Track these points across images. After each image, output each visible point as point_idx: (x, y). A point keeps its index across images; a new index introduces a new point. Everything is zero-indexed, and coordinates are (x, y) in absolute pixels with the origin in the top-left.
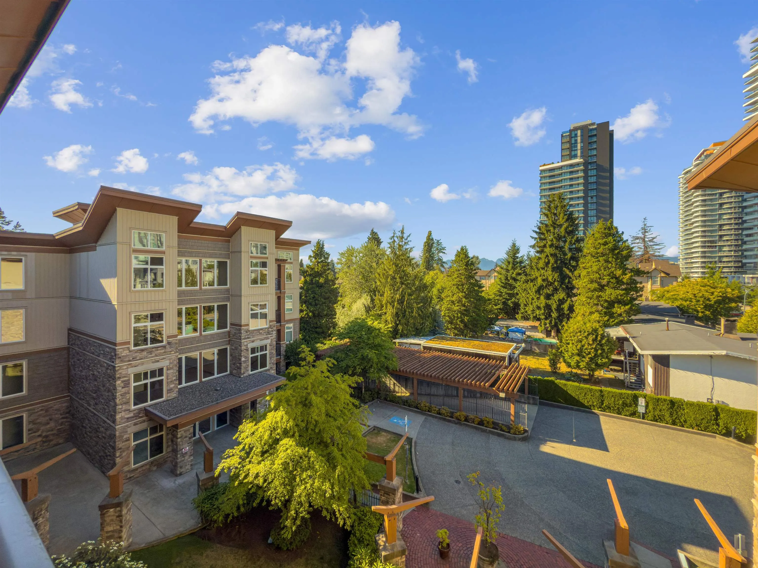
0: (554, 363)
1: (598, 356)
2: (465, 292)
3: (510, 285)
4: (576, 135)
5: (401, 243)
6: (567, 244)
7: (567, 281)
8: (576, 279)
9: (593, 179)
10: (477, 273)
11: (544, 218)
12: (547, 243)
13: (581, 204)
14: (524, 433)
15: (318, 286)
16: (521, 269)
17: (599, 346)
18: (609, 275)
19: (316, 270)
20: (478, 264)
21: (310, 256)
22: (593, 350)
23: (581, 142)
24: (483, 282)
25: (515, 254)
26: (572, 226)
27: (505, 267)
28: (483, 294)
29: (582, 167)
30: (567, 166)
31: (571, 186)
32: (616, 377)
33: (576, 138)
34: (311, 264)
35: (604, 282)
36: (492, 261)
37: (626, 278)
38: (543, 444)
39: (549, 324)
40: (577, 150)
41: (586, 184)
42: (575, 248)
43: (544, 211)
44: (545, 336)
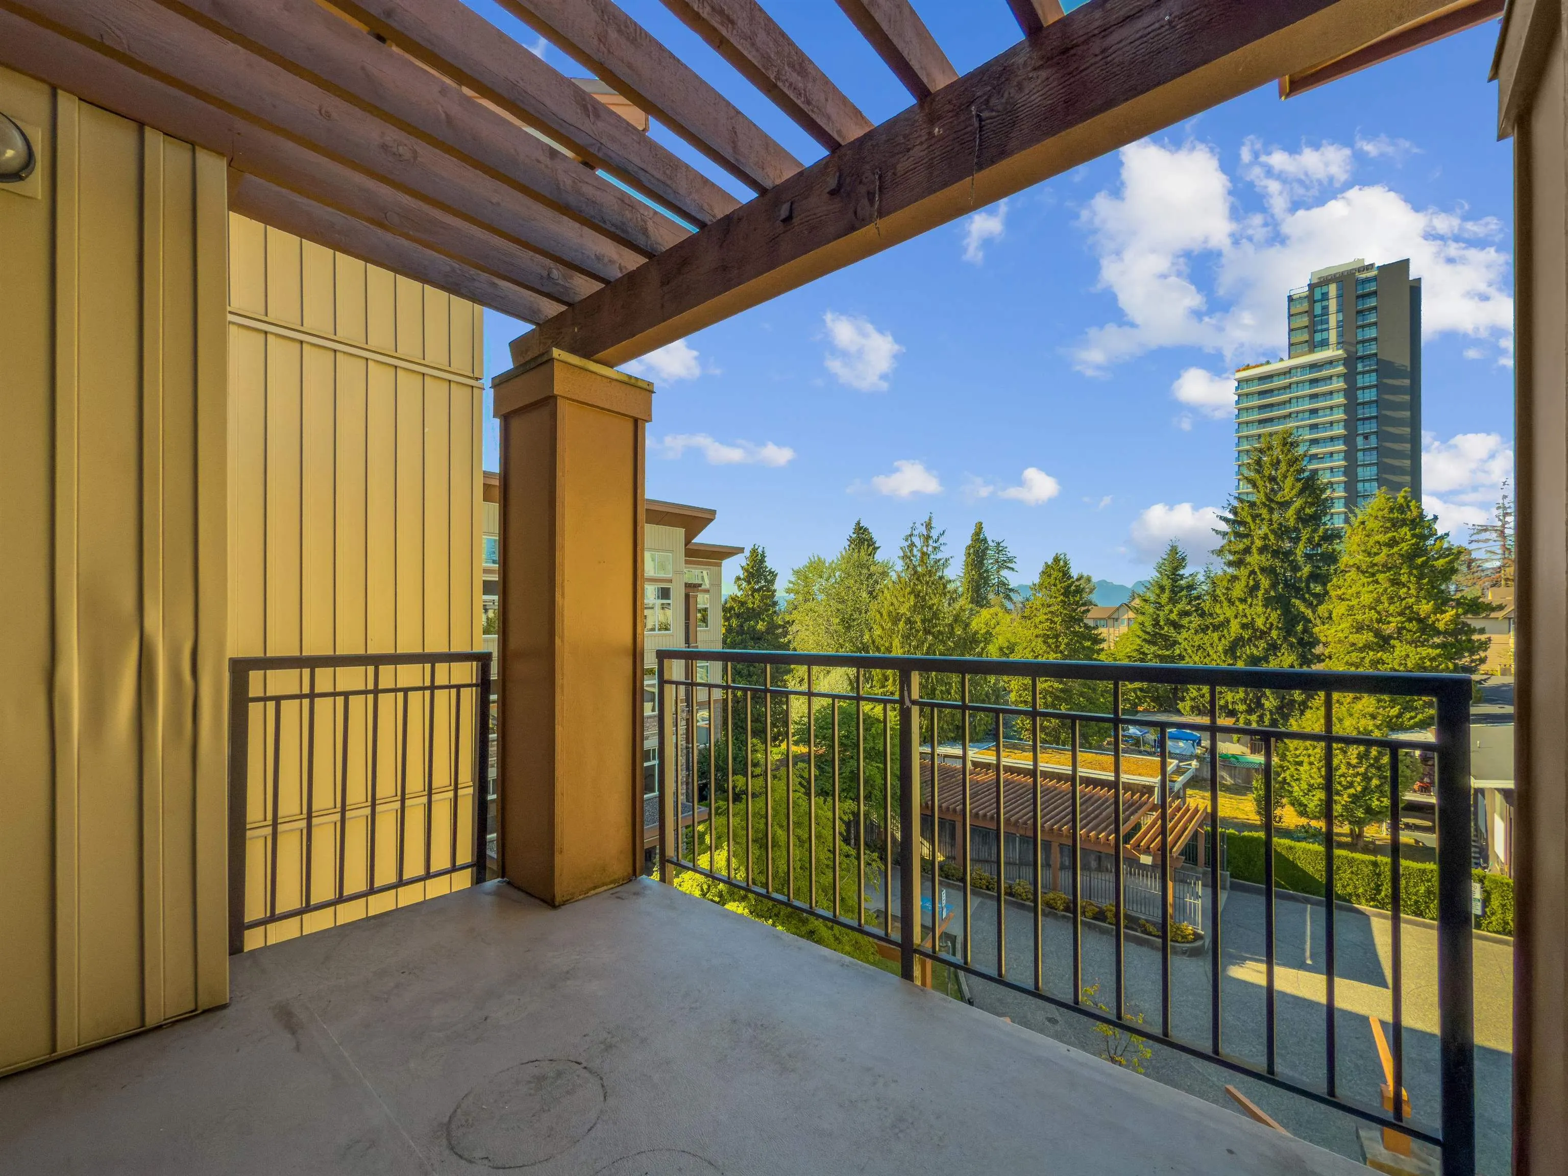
0: (1267, 806)
1: (1373, 792)
2: (1061, 652)
3: (1166, 638)
4: (1325, 297)
5: (925, 549)
6: (1301, 545)
7: (1300, 628)
8: (1323, 623)
9: (1370, 395)
10: (1088, 611)
11: (1246, 488)
12: (1252, 543)
13: (1338, 452)
14: (1195, 940)
15: (752, 639)
16: (1189, 603)
17: (1374, 771)
18: (1401, 614)
19: (751, 606)
20: (1091, 592)
21: (738, 579)
22: (1358, 779)
23: (1338, 312)
24: (1103, 631)
25: (1176, 569)
26: (1312, 504)
27: (1152, 598)
28: (1102, 657)
29: (1341, 369)
30: (1303, 367)
31: (1314, 412)
32: (1417, 842)
33: (1324, 303)
34: (739, 595)
35: (1389, 629)
36: (1122, 587)
37: (1444, 620)
38: (1238, 964)
39: (1258, 722)
40: (1327, 330)
41: (1351, 406)
42: (1322, 554)
43: (1246, 472)
44: (1248, 751)
